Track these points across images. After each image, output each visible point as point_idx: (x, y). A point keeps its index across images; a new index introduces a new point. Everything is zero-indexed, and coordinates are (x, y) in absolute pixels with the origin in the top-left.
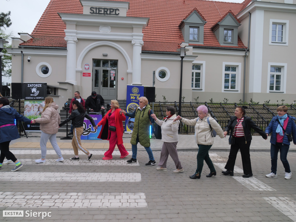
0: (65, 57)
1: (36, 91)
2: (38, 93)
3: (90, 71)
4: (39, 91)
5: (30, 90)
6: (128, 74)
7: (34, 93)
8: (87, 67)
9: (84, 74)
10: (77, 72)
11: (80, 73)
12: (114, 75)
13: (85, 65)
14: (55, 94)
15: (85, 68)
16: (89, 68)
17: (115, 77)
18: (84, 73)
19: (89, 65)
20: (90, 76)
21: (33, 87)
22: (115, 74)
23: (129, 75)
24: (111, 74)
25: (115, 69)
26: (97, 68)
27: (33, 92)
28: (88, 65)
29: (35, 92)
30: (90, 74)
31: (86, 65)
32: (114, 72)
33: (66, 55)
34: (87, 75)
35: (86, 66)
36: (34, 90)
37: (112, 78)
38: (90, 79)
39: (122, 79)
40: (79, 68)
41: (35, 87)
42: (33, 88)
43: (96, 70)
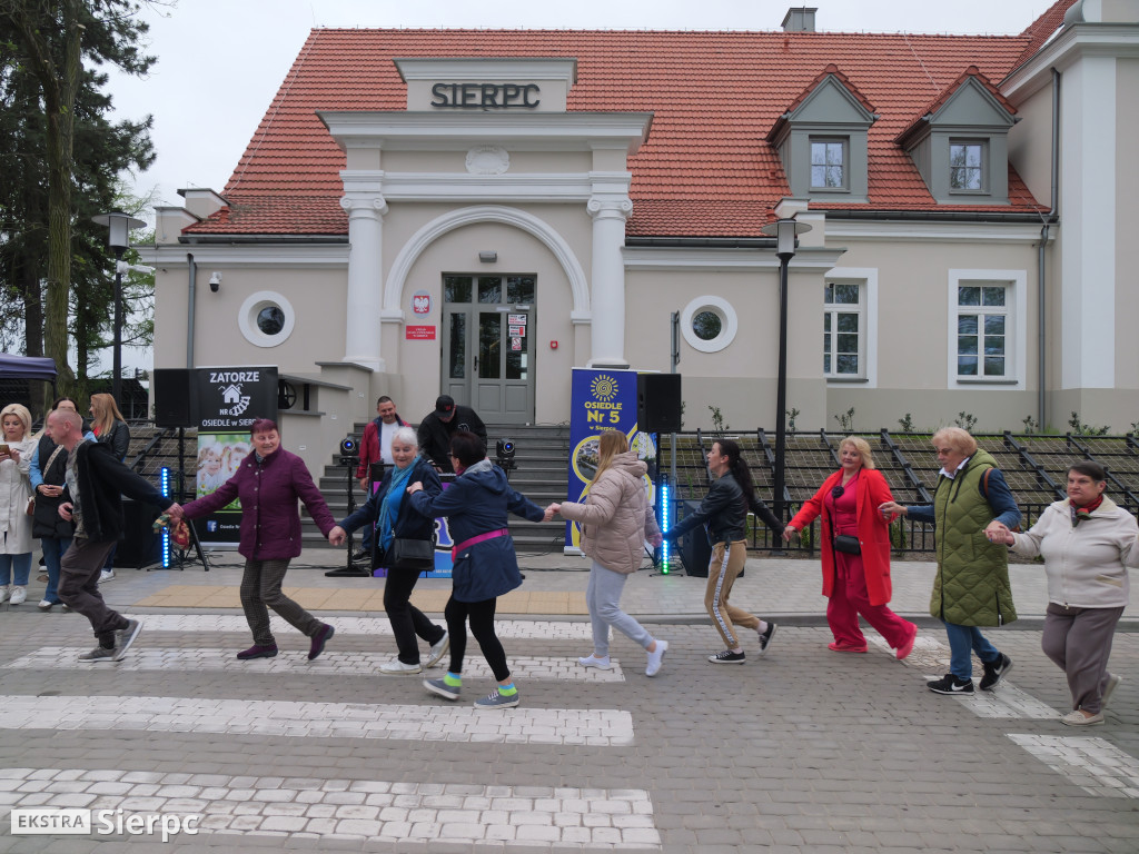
0: (344, 268)
1: (240, 396)
2: (247, 403)
3: (434, 319)
4: (249, 398)
5: (216, 393)
6: (573, 325)
7: (232, 404)
8: (421, 304)
9: (412, 332)
10: (385, 323)
11: (396, 327)
12: (521, 333)
13: (415, 297)
14: (306, 407)
15: (415, 308)
16: (428, 308)
17: (524, 340)
18: (410, 328)
19: (428, 297)
20: (432, 337)
21: (230, 383)
22: (526, 326)
23: (577, 328)
24: (510, 330)
25: (526, 307)
26: (459, 308)
27: (227, 400)
28: (424, 297)
29: (236, 400)
30: (432, 329)
31: (419, 297)
32: (524, 321)
33: (347, 264)
34: (424, 333)
35: (417, 299)
36: (231, 394)
37: (516, 344)
38: (435, 345)
39: (554, 345)
40: (394, 310)
41: (235, 384)
42: (227, 385)
43: (455, 317)
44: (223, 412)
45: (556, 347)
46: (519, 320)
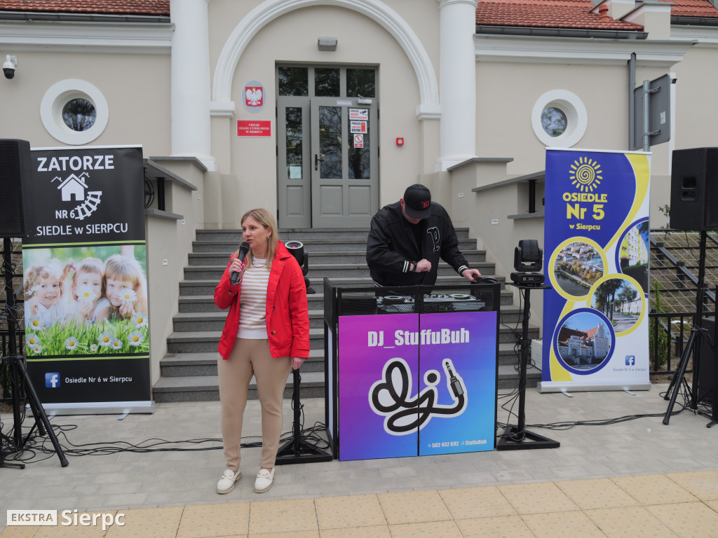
0: (165, 54)
1: (86, 191)
2: (98, 201)
3: (267, 113)
4: (99, 193)
5: (50, 184)
6: (420, 121)
7: (73, 203)
8: (254, 96)
9: (244, 128)
10: (215, 117)
11: (228, 121)
12: (363, 129)
13: (247, 88)
14: (162, 206)
15: (247, 101)
16: (261, 101)
17: (366, 137)
18: (241, 124)
19: (261, 89)
20: (267, 133)
21: (69, 171)
22: (368, 122)
23: (425, 124)
24: (352, 125)
25: (368, 101)
26: (293, 101)
27: (66, 197)
28: (257, 89)
29: (80, 197)
30: (267, 124)
31: (251, 88)
32: (366, 115)
33: (170, 48)
34: (257, 127)
35: (249, 91)
36: (72, 188)
37: (359, 141)
38: (270, 142)
39: (400, 142)
40: (226, 103)
41: (77, 173)
42: (65, 175)
43: (289, 111)
44: (61, 214)
45: (402, 144)
46: (359, 115)
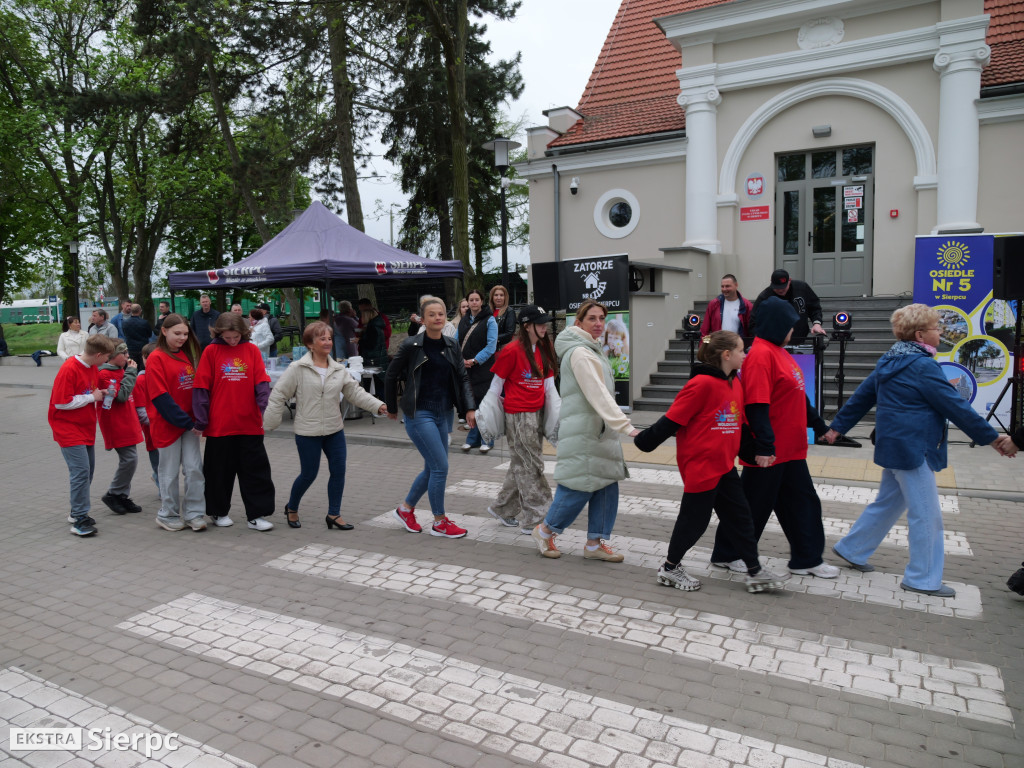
0: (682, 160)
1: (598, 282)
2: (604, 288)
3: (767, 200)
4: (605, 283)
5: (579, 279)
6: (916, 191)
7: (592, 289)
8: (755, 186)
9: (746, 214)
10: (721, 207)
11: (731, 210)
12: (858, 204)
13: (749, 180)
14: (652, 290)
15: (749, 191)
16: (761, 189)
17: (861, 213)
18: (744, 210)
19: (761, 179)
20: (766, 217)
21: (590, 271)
22: (863, 197)
23: (920, 194)
24: (846, 202)
25: (863, 178)
26: (792, 186)
27: (588, 286)
28: (757, 179)
29: (595, 286)
30: (766, 208)
31: (752, 180)
32: (861, 192)
33: (685, 156)
34: (758, 213)
35: (751, 182)
36: (591, 281)
37: (853, 216)
38: (767, 226)
39: (894, 214)
40: (729, 194)
41: (594, 272)
42: (587, 273)
43: (787, 195)
44: (585, 296)
45: (896, 216)
46: (856, 192)
